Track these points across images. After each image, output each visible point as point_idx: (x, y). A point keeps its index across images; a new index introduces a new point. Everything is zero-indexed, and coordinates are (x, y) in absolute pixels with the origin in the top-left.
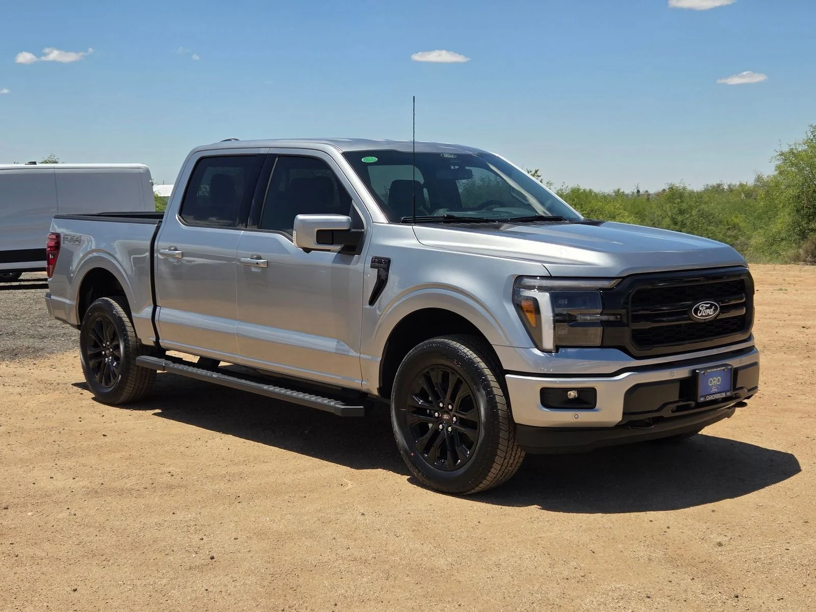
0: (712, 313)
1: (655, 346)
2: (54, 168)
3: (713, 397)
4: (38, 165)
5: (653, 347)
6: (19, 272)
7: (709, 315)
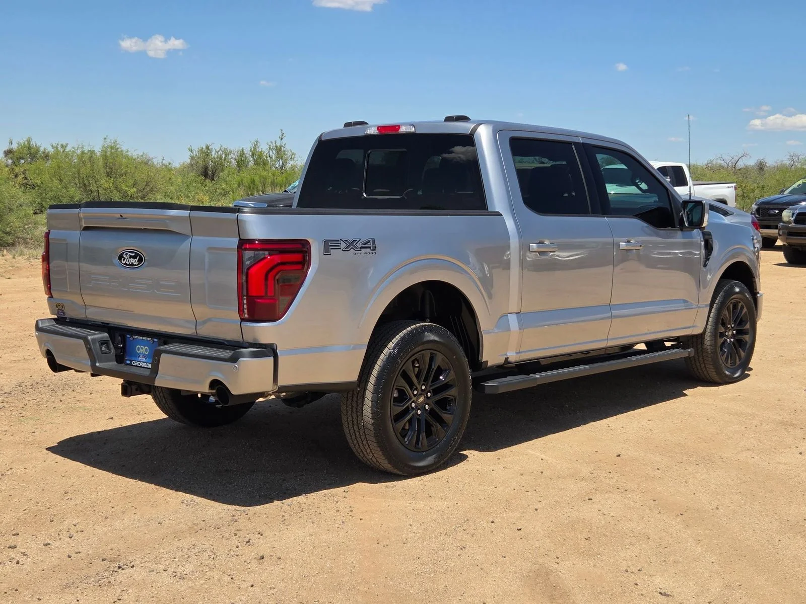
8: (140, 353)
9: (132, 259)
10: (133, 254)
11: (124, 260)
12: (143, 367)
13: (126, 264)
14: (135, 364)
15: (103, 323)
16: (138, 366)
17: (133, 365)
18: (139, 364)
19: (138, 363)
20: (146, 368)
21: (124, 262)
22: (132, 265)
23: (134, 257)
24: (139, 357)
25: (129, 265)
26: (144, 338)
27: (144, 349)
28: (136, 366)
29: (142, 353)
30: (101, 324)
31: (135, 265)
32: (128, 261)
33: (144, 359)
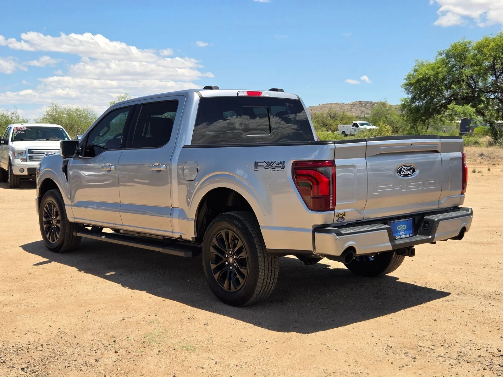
8: (400, 230)
9: (408, 171)
10: (409, 168)
11: (403, 173)
12: (405, 238)
13: (404, 175)
14: (398, 238)
15: (356, 221)
16: (400, 239)
17: (396, 239)
18: (401, 237)
19: (399, 237)
20: (406, 238)
21: (402, 174)
22: (409, 174)
23: (410, 170)
24: (399, 232)
25: (407, 175)
26: (403, 220)
27: (403, 227)
28: (399, 239)
29: (402, 230)
30: (355, 222)
31: (411, 174)
32: (406, 173)
33: (403, 233)
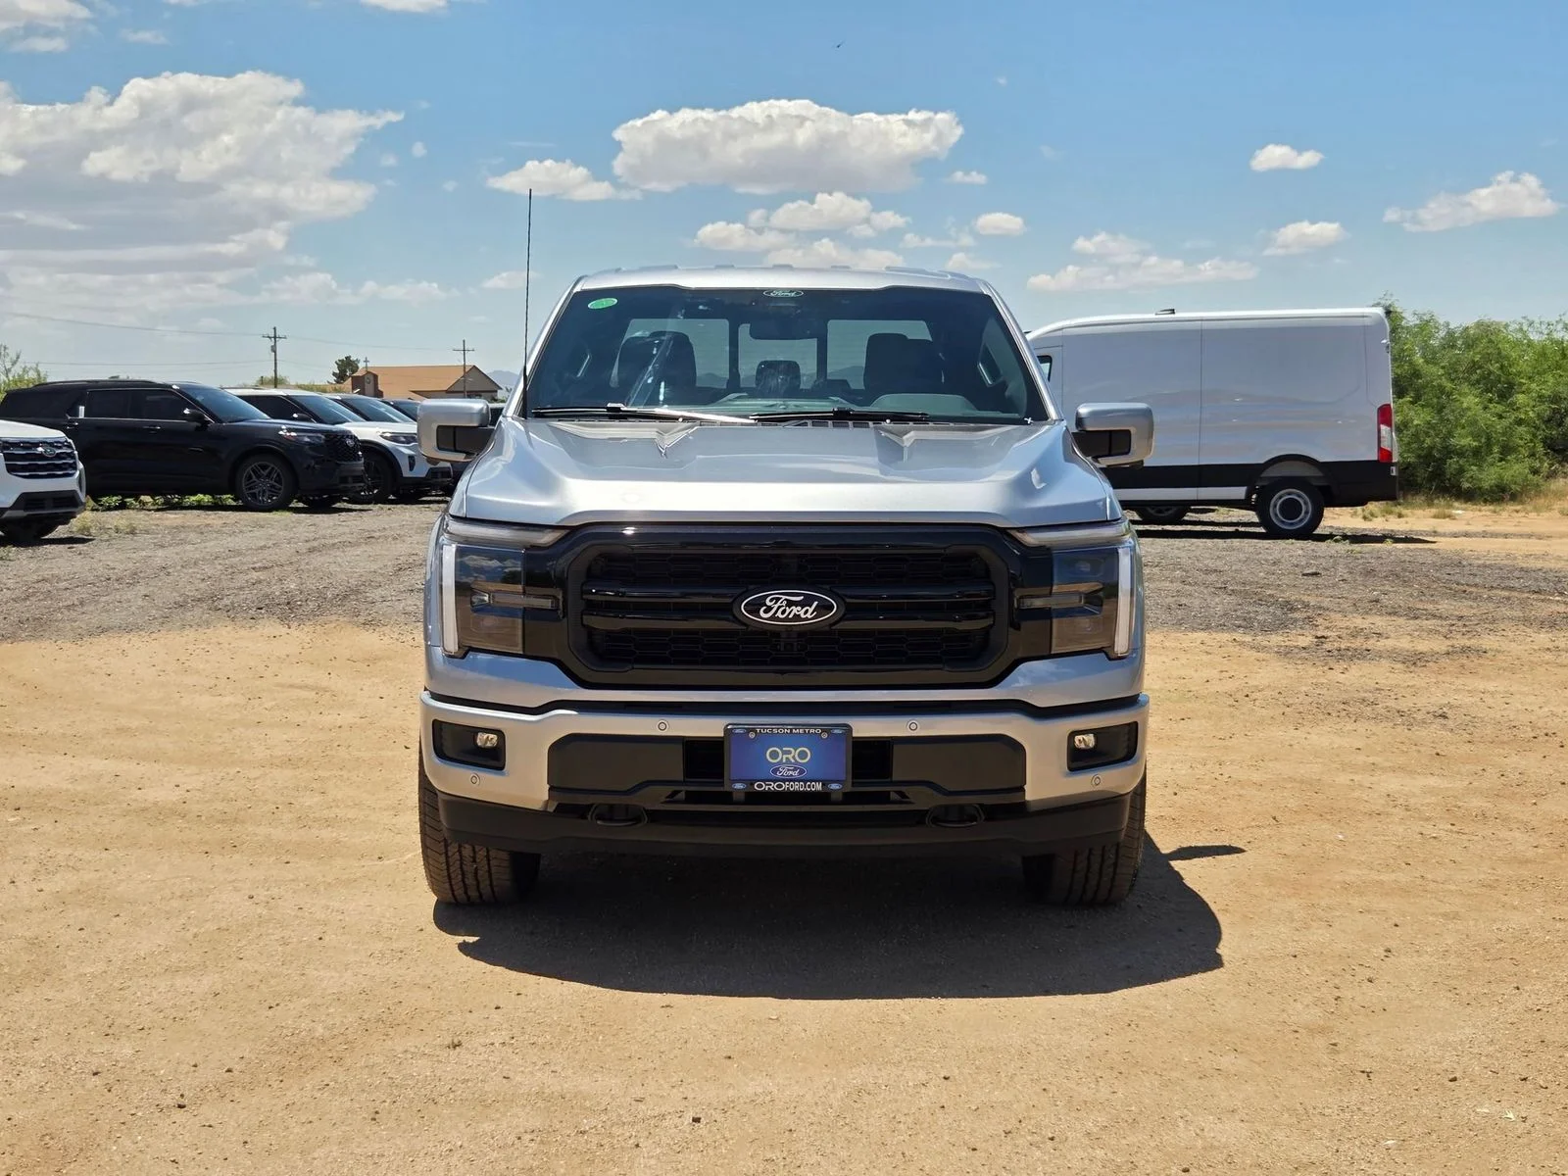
0: (808, 615)
1: (635, 666)
2: (1202, 320)
3: (780, 786)
4: (1178, 315)
5: (633, 668)
6: (1185, 506)
7: (797, 617)
